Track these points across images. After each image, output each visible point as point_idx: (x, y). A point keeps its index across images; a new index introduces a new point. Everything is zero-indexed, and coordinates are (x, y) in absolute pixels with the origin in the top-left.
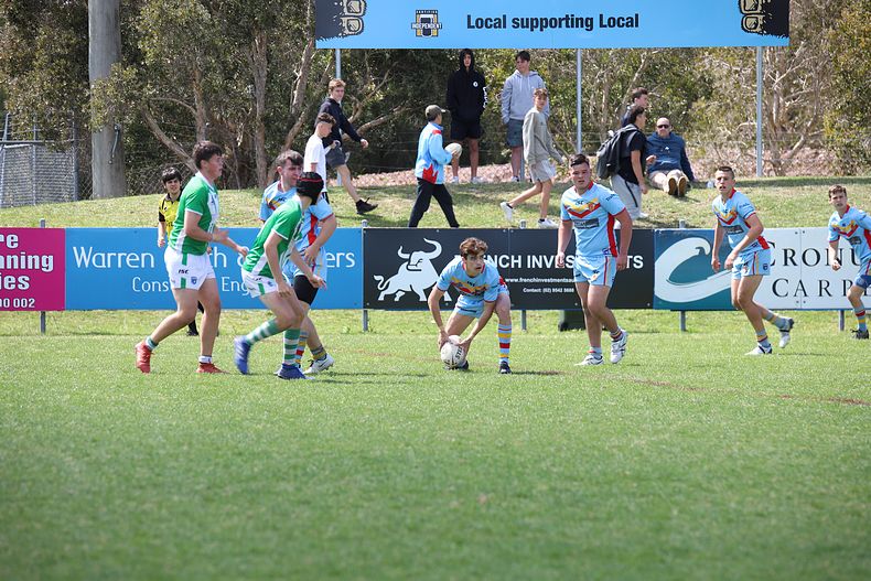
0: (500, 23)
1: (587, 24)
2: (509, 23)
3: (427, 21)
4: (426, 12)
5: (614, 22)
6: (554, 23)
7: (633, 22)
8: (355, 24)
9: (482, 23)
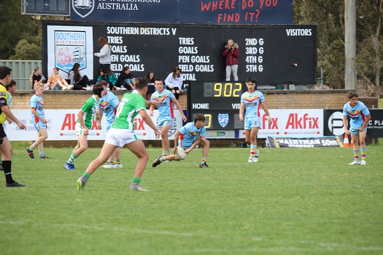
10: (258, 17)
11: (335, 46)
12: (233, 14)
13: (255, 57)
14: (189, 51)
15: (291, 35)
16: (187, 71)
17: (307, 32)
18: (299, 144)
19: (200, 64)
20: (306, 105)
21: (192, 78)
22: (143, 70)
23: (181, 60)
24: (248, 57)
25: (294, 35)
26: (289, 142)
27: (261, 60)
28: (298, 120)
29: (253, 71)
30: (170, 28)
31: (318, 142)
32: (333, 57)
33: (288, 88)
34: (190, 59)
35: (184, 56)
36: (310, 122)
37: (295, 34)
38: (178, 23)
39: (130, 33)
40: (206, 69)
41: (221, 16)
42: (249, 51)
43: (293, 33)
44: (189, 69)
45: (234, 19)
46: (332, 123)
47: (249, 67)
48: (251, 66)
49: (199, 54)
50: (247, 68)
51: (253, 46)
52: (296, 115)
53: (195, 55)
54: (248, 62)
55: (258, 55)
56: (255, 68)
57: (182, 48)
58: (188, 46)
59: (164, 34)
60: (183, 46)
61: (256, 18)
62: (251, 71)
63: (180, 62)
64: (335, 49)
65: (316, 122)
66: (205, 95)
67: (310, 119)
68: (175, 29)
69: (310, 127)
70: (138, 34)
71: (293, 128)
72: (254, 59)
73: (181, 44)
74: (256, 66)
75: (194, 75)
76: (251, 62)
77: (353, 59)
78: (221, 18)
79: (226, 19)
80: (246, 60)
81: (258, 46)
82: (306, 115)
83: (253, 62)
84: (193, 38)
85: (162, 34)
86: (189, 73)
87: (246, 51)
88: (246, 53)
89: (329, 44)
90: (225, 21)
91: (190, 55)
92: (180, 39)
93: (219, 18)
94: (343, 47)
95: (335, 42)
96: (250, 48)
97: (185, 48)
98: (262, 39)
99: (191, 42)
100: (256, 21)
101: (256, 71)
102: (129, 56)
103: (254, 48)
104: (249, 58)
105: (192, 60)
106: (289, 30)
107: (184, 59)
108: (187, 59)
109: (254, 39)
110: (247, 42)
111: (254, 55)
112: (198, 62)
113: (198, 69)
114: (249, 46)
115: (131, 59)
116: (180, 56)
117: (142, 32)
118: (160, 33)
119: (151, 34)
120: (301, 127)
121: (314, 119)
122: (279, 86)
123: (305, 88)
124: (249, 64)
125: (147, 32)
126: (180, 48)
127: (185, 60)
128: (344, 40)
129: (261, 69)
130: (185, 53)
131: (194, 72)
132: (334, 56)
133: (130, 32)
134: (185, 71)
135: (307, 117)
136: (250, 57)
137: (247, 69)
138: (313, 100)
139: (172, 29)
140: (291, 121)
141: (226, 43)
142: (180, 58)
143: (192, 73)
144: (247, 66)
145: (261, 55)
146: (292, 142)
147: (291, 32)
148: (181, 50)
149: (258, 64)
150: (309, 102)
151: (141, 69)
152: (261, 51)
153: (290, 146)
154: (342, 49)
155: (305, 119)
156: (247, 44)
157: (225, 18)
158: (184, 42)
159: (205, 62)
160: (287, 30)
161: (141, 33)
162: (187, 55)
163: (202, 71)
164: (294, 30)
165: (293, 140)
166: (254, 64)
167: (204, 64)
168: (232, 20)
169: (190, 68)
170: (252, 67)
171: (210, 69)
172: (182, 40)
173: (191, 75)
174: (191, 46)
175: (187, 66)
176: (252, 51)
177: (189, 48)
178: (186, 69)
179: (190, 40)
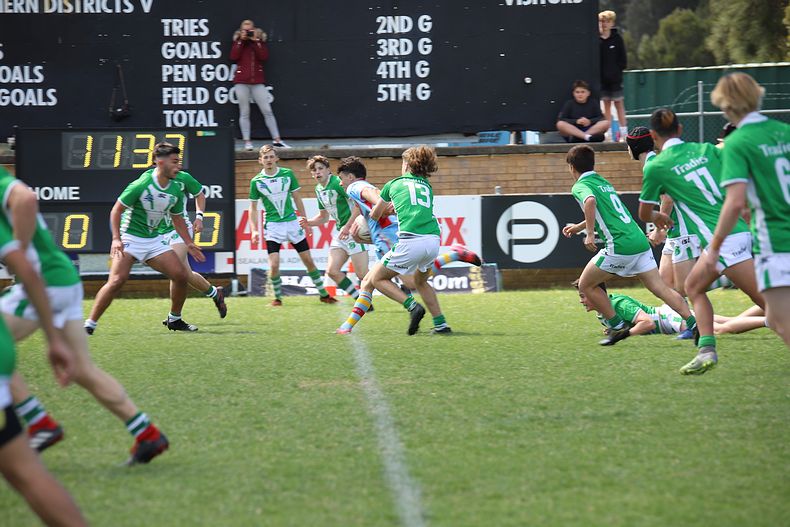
13: (407, 63)
14: (195, 51)
15: (519, 3)
16: (191, 102)
19: (228, 84)
21: (206, 120)
22: (54, 102)
23: (171, 77)
24: (383, 65)
25: (527, 3)
27: (423, 70)
29: (401, 98)
34: (198, 72)
35: (179, 66)
37: (531, 1)
39: (10, 11)
42: (389, 47)
44: (194, 98)
47: (388, 90)
48: (392, 87)
50: (380, 91)
51: (399, 36)
53: (215, 62)
54: (384, 77)
55: (415, 57)
56: (405, 92)
57: (172, 45)
58: (190, 40)
59: (118, 10)
60: (176, 40)
62: (393, 99)
63: (165, 79)
70: (36, 11)
72: (405, 69)
73: (167, 33)
74: (408, 86)
75: (211, 112)
76: (392, 76)
80: (379, 73)
81: (415, 35)
83: (400, 76)
84: (204, 21)
85: (110, 11)
86: (197, 107)
87: (378, 47)
88: (379, 53)
91: (199, 63)
92: (166, 22)
96: (391, 40)
97: (180, 44)
98: (428, 18)
99: (199, 30)
101: (408, 99)
102: (12, 70)
103: (403, 40)
104: (388, 67)
105: (203, 75)
107: (178, 73)
108: (190, 73)
109: (403, 18)
110: (382, 26)
111: (403, 59)
112: (221, 79)
113: (224, 97)
115: (16, 75)
116: (165, 67)
117: (51, 7)
118: (105, 8)
119: (78, 11)
124: (388, 81)
125: (65, 7)
126: (166, 45)
127: (181, 76)
129: (424, 93)
130: (183, 57)
131: (212, 104)
133: (11, 7)
134: (183, 102)
136: (392, 64)
137: (381, 95)
138: (541, 170)
142: (166, 71)
143: (205, 107)
144: (381, 86)
145: (424, 58)
148: (167, 51)
149: (414, 81)
150: (531, 177)
151: (46, 99)
152: (425, 47)
156: (381, 31)
158: (176, 29)
161: (47, 10)
162: (187, 62)
166: (404, 81)
169: (198, 94)
170: (397, 89)
172: (171, 24)
173: (202, 113)
174: (199, 39)
175: (189, 90)
176: (398, 48)
177: (195, 45)
178: (185, 99)
179: (196, 24)
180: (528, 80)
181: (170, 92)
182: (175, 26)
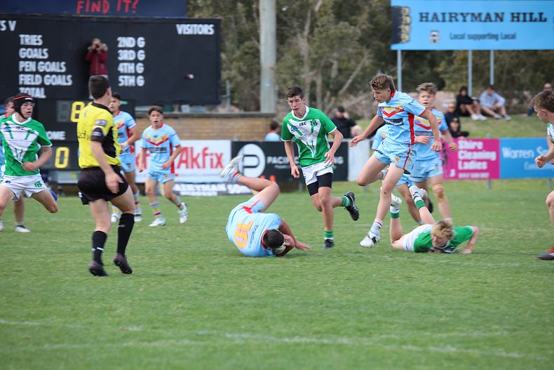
0: (462, 37)
1: (495, 37)
2: (466, 37)
3: (434, 36)
4: (435, 31)
5: (507, 37)
6: (483, 37)
7: (513, 37)
8: (407, 37)
9: (456, 37)
10: (137, 6)
11: (247, 50)
12: (99, 2)
13: (133, 64)
14: (36, 54)
15: (185, 33)
16: (33, 83)
17: (207, 30)
18: (196, 191)
19: (51, 73)
20: (205, 135)
21: (40, 94)
23: (24, 68)
24: (121, 65)
25: (188, 33)
26: (181, 187)
27: (140, 69)
28: (195, 155)
29: (130, 84)
30: (7, 20)
31: (222, 188)
32: (244, 66)
33: (180, 110)
34: (37, 66)
35: (27, 62)
36: (212, 160)
37: (190, 32)
38: (19, 12)
40: (60, 81)
41: (82, 5)
42: (124, 55)
43: (187, 31)
44: (34, 81)
45: (101, 8)
46: (243, 160)
47: (123, 79)
48: (126, 77)
49: (51, 59)
50: (120, 80)
51: (129, 49)
52: (192, 149)
53: (44, 61)
54: (122, 72)
55: (136, 61)
56: (132, 81)
58: (33, 47)
60: (27, 47)
61: (134, 7)
62: (126, 85)
63: (21, 70)
64: (247, 53)
65: (219, 158)
66: (60, 120)
67: (212, 154)
68: (15, 22)
69: (212, 167)
71: (187, 167)
72: (131, 68)
73: (22, 43)
74: (133, 77)
75: (43, 89)
76: (126, 72)
77: (272, 69)
78: (81, 7)
79: (90, 8)
80: (119, 69)
81: (136, 49)
82: (206, 149)
83: (129, 72)
84: (40, 36)
86: (35, 86)
87: (118, 55)
88: (119, 58)
89: (238, 47)
90: (87, 11)
91: (37, 60)
92: (22, 36)
93: (80, 7)
94: (258, 51)
95: (247, 43)
96: (126, 51)
97: (29, 49)
98: (142, 39)
99: (37, 42)
100: (134, 12)
101: (133, 85)
103: (131, 51)
104: (123, 67)
105: (39, 67)
106: (182, 25)
107: (27, 66)
108: (31, 66)
109: (131, 38)
110: (120, 43)
111: (131, 62)
112: (48, 71)
113: (49, 81)
114: (123, 49)
116: (21, 63)
120: (198, 167)
121: (216, 154)
122: (167, 107)
123: (204, 110)
126: (22, 49)
127: (28, 68)
128: (258, 41)
129: (141, 82)
130: (29, 57)
131: (42, 85)
132: (246, 63)
134: (29, 83)
135: (207, 152)
136: (126, 64)
137: (121, 83)
138: (215, 127)
139: (10, 22)
140: (184, 158)
141: (91, 44)
142: (22, 64)
143: (39, 86)
144: (121, 77)
145: (141, 62)
146: (186, 188)
147: (183, 29)
148: (23, 53)
149: (136, 74)
150: (211, 131)
152: (141, 56)
153: (182, 193)
154: (256, 54)
155: (205, 155)
156: (120, 46)
157: (88, 6)
158: (27, 40)
159: (59, 71)
160: (178, 26)
162: (32, 60)
163: (54, 84)
164: (188, 25)
165: (188, 186)
166: (131, 74)
167: (57, 74)
168: (98, 10)
169: (36, 80)
170: (128, 79)
171: (67, 81)
172: (24, 38)
173: (38, 89)
174: (37, 47)
175: (32, 76)
176: (128, 56)
177: (36, 50)
178: (30, 81)
179: (36, 38)
180: (191, 76)
181: (23, 77)
182: (26, 39)
